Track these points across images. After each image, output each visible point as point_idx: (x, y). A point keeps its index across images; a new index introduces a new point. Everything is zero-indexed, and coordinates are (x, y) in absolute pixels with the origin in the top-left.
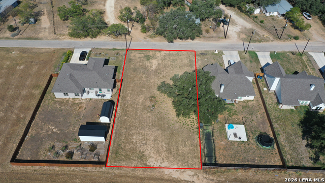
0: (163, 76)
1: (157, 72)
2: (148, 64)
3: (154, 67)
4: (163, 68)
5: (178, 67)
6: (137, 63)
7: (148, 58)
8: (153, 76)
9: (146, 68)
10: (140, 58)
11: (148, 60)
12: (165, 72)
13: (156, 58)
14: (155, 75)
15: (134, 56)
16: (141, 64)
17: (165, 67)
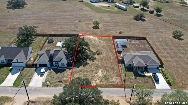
0: (93, 65)
1: (98, 67)
2: (105, 73)
3: (100, 71)
4: (93, 70)
5: (83, 71)
6: (113, 74)
7: (106, 78)
8: (100, 65)
9: (106, 70)
10: (111, 78)
11: (105, 76)
12: (92, 67)
13: (99, 78)
14: (99, 65)
15: (117, 79)
16: (110, 73)
17: (92, 71)
